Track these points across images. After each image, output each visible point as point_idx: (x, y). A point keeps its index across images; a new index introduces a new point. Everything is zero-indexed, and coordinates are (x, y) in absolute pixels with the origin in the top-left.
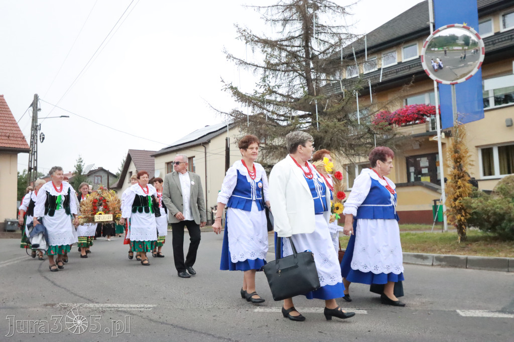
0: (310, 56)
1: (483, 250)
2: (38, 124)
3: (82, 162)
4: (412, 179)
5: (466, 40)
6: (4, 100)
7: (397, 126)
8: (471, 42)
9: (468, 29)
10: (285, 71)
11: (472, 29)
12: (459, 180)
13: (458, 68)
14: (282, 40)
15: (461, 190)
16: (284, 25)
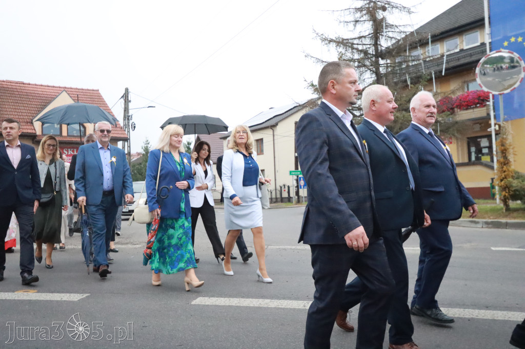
0: (379, 51)
1: (520, 217)
2: (130, 114)
3: (148, 144)
4: (473, 158)
5: (512, 60)
6: (100, 94)
7: (459, 110)
8: (515, 60)
9: (512, 53)
10: (358, 67)
11: (515, 53)
12: (505, 166)
13: (505, 80)
14: (352, 39)
15: (506, 173)
16: (355, 26)
